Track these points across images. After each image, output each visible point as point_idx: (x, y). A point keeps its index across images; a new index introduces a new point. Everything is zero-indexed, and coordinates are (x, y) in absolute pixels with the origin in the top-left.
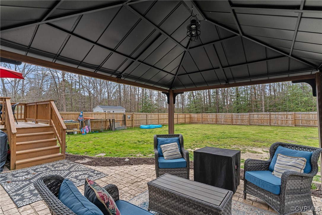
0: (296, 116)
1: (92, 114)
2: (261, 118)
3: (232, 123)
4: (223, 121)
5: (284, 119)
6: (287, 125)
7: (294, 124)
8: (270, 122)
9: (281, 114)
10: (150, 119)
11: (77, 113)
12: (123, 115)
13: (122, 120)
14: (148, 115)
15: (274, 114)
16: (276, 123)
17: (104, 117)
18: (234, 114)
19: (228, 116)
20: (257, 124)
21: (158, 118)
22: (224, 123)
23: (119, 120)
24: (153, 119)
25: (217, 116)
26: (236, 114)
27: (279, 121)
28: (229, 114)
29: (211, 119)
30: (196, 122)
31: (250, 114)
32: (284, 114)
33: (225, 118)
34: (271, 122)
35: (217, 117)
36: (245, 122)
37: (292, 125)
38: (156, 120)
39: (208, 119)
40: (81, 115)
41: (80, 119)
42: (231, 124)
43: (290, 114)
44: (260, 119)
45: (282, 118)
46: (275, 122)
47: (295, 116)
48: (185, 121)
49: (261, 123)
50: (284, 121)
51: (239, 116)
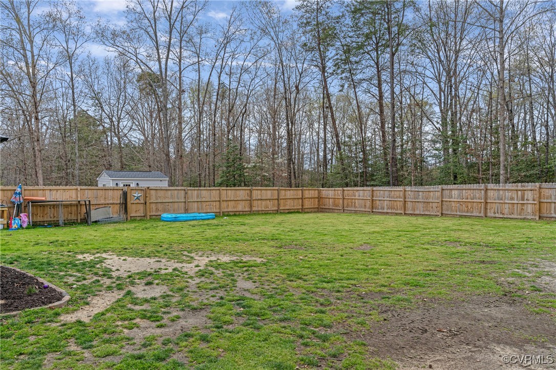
0: (542, 194)
1: (43, 190)
2: (467, 199)
3: (405, 210)
4: (385, 206)
5: (515, 202)
6: (523, 217)
7: (537, 214)
8: (486, 209)
9: (511, 188)
10: (196, 200)
11: (10, 187)
12: (121, 192)
13: (119, 202)
14: (189, 192)
15: (495, 188)
16: (499, 212)
17: (74, 196)
18: (408, 188)
19: (397, 193)
20: (458, 213)
21: (220, 198)
22: (389, 211)
23: (111, 202)
24: (204, 200)
25: (375, 194)
26: (413, 190)
27: (507, 206)
28: (399, 189)
29: (363, 202)
30: (331, 207)
31: (443, 190)
32: (516, 188)
33: (391, 199)
34: (489, 208)
35: (373, 196)
36: (432, 208)
37: (533, 217)
38: (214, 203)
39: (356, 201)
40: (18, 192)
41: (14, 200)
42: (403, 212)
43: (529, 188)
44: (464, 200)
45: (512, 199)
46: (496, 210)
47: (540, 193)
48: (302, 205)
49: (467, 212)
50: (515, 205)
51: (421, 193)
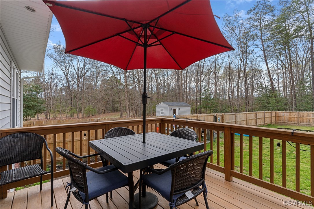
14: (237, 115)
21: (247, 119)
24: (241, 120)
38: (244, 122)
48: (271, 121)
